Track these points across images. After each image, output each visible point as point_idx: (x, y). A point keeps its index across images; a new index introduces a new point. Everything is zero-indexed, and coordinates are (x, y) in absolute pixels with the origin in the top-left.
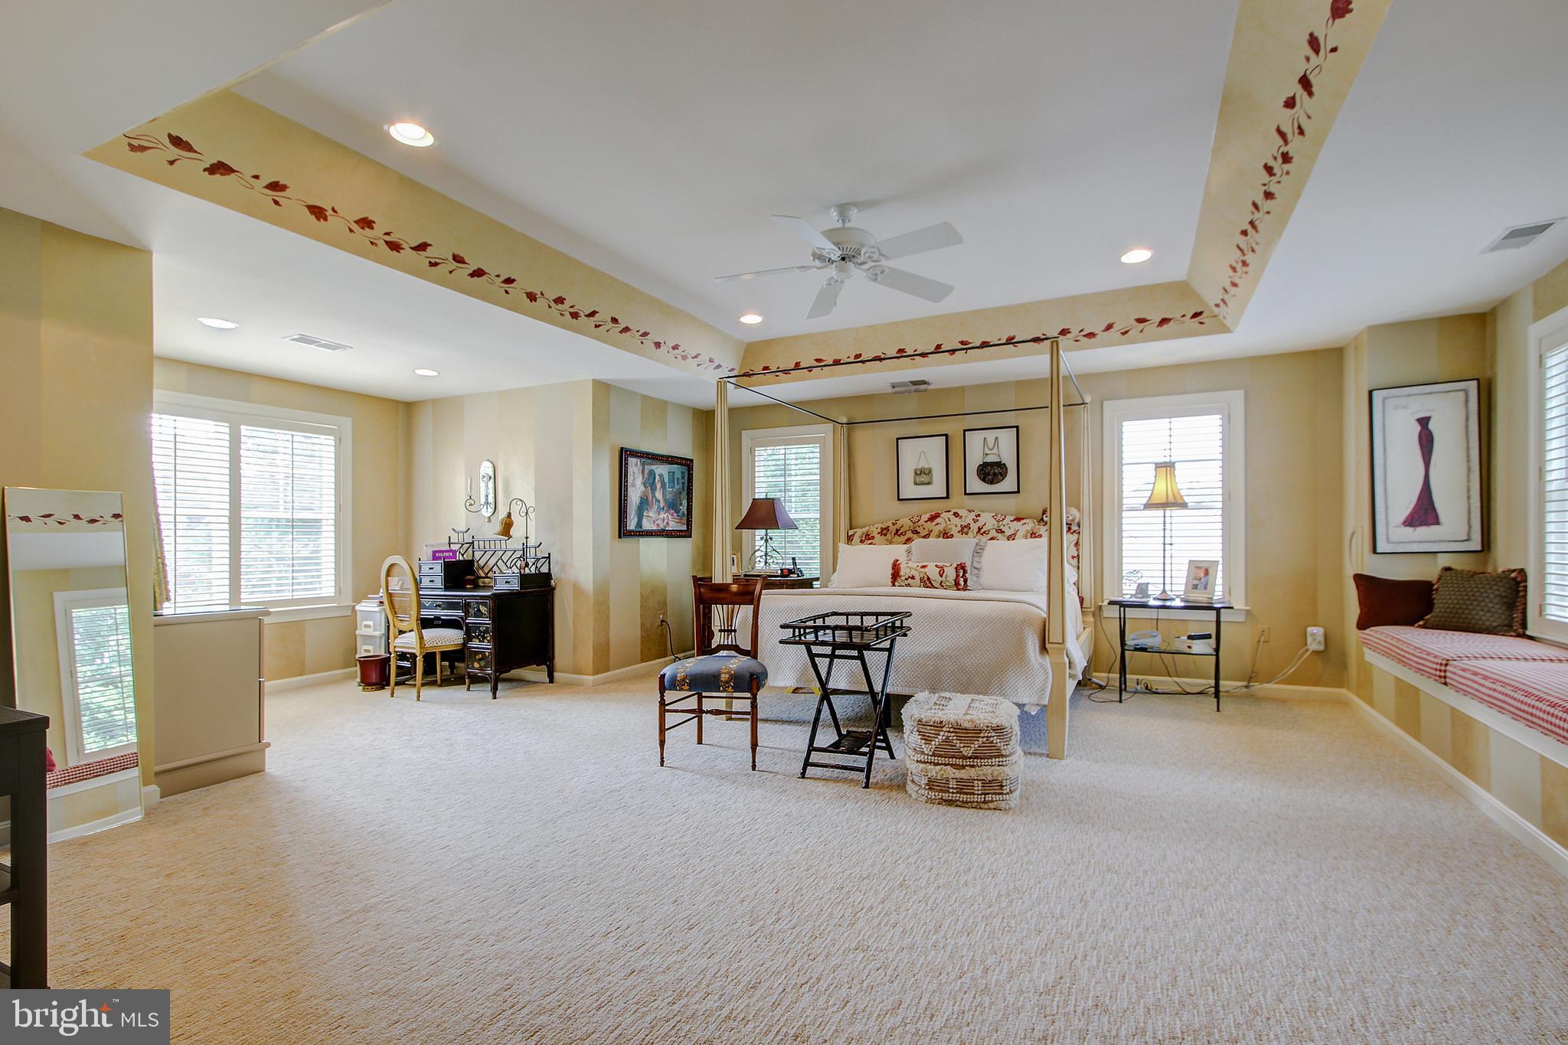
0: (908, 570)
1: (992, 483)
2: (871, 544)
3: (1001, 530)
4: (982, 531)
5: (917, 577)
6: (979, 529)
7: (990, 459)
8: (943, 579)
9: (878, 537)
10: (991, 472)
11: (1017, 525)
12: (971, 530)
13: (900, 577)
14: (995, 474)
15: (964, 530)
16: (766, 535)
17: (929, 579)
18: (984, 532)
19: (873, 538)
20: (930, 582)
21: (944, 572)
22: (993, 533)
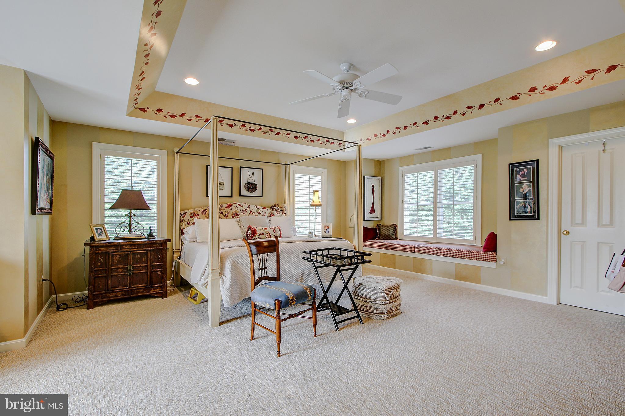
0: (260, 231)
1: (252, 192)
2: (197, 218)
3: (259, 212)
4: (252, 213)
5: (265, 234)
6: (251, 212)
7: (250, 181)
8: (276, 234)
9: (201, 215)
10: (251, 187)
11: (265, 210)
12: (247, 212)
13: (257, 234)
14: (253, 188)
15: (244, 212)
16: (130, 213)
17: (270, 234)
18: (253, 213)
19: (198, 215)
20: (270, 236)
21: (275, 231)
22: (256, 214)
